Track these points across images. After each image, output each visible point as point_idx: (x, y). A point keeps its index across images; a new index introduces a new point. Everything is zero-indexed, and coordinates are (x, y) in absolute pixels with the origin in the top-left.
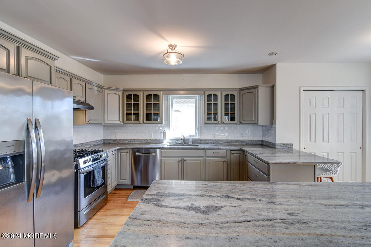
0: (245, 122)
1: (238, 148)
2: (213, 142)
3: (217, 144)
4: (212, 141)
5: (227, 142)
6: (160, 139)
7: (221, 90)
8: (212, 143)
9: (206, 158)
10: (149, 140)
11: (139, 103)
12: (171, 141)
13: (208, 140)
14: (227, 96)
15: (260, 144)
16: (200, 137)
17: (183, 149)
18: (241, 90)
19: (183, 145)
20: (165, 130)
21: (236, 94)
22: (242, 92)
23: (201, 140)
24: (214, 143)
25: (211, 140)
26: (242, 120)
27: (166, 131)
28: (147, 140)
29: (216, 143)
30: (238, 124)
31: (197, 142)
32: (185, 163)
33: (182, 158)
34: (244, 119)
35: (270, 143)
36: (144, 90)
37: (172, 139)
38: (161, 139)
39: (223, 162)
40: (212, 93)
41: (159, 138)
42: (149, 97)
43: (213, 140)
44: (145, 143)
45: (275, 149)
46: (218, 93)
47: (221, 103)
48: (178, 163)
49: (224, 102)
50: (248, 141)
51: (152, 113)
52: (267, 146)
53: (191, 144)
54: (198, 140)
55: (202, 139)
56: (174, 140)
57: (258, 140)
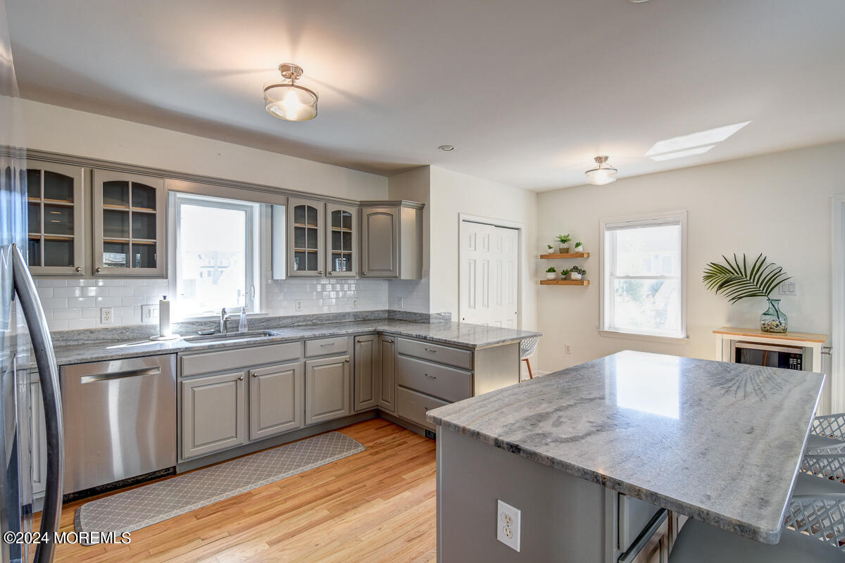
0: (372, 274)
1: (371, 329)
2: (298, 322)
3: (306, 325)
4: (294, 320)
5: (327, 320)
6: (140, 326)
7: (326, 200)
8: (296, 324)
9: (304, 360)
10: (99, 331)
11: (73, 206)
12: (182, 330)
13: (287, 317)
14: (336, 214)
15: (385, 319)
16: (264, 312)
17: (248, 345)
18: (363, 205)
19: (225, 337)
20: (165, 297)
21: (353, 211)
22: (367, 211)
23: (269, 320)
24: (300, 324)
25: (293, 317)
26: (365, 270)
27: (167, 299)
28: (92, 332)
29: (304, 323)
30: (358, 278)
31: (261, 326)
32: (254, 382)
33: (247, 370)
34: (371, 268)
35: (415, 314)
36: (93, 166)
37: (182, 323)
38: (144, 324)
39: (341, 365)
40: (307, 203)
41: (140, 323)
42: (115, 189)
43: (297, 317)
44: (81, 342)
45: (427, 325)
46: (319, 206)
47: (325, 228)
48: (234, 387)
49: (330, 229)
50: (366, 314)
51: (128, 244)
52: (406, 321)
53: (246, 330)
54: (261, 320)
55: (270, 316)
56: (193, 323)
57: (382, 311)
